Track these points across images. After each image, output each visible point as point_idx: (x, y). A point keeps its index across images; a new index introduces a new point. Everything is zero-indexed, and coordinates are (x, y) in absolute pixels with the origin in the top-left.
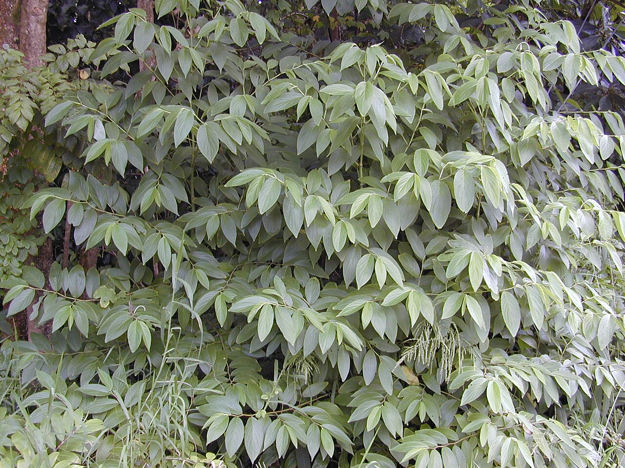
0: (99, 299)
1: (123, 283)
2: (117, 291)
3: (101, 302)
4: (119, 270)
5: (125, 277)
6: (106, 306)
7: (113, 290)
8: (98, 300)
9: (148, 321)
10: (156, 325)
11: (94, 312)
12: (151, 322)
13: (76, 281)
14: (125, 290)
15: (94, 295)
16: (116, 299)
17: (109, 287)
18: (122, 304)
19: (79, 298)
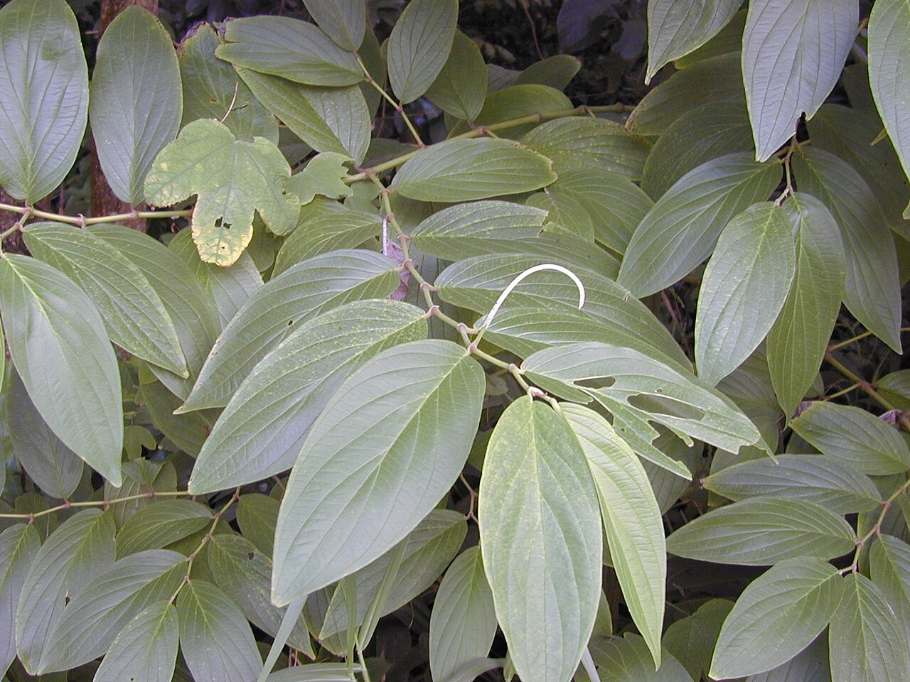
0: (189, 204)
1: (327, 109)
2: (300, 156)
3: (196, 231)
4: (298, 24)
5: (334, 70)
6: (236, 256)
7: (267, 145)
8: (174, 215)
9: (616, 396)
10: (687, 430)
11: (156, 300)
12: (636, 401)
13: (30, 89)
14: (339, 148)
15: (151, 179)
16: (295, 203)
17: (244, 127)
18: (342, 243)
19: (53, 203)
